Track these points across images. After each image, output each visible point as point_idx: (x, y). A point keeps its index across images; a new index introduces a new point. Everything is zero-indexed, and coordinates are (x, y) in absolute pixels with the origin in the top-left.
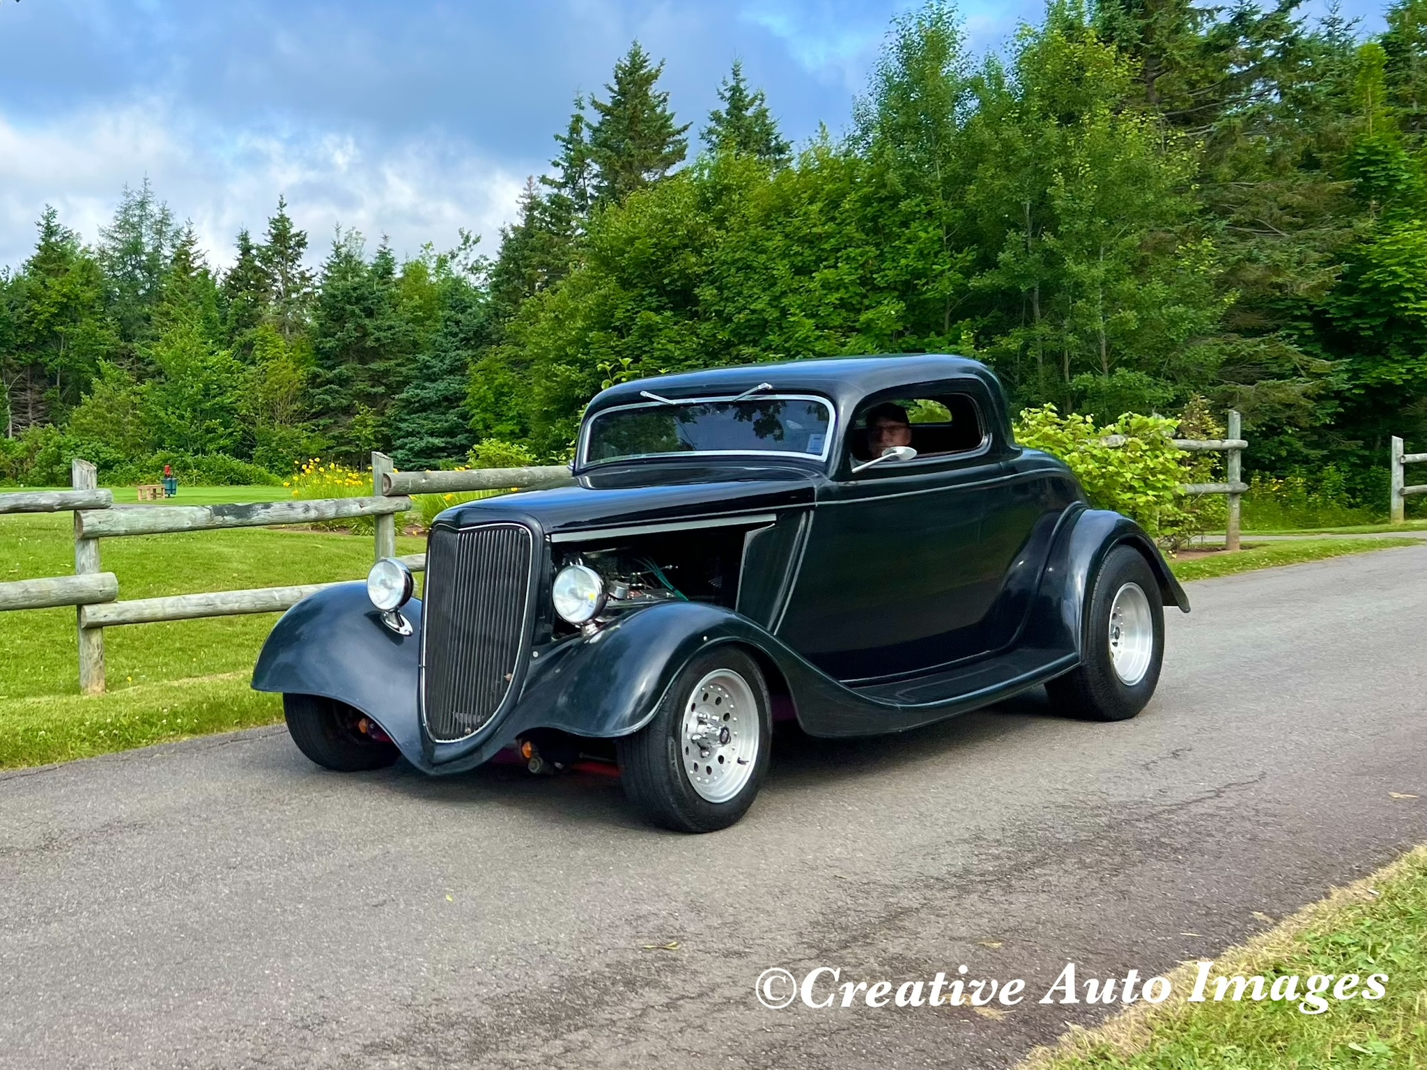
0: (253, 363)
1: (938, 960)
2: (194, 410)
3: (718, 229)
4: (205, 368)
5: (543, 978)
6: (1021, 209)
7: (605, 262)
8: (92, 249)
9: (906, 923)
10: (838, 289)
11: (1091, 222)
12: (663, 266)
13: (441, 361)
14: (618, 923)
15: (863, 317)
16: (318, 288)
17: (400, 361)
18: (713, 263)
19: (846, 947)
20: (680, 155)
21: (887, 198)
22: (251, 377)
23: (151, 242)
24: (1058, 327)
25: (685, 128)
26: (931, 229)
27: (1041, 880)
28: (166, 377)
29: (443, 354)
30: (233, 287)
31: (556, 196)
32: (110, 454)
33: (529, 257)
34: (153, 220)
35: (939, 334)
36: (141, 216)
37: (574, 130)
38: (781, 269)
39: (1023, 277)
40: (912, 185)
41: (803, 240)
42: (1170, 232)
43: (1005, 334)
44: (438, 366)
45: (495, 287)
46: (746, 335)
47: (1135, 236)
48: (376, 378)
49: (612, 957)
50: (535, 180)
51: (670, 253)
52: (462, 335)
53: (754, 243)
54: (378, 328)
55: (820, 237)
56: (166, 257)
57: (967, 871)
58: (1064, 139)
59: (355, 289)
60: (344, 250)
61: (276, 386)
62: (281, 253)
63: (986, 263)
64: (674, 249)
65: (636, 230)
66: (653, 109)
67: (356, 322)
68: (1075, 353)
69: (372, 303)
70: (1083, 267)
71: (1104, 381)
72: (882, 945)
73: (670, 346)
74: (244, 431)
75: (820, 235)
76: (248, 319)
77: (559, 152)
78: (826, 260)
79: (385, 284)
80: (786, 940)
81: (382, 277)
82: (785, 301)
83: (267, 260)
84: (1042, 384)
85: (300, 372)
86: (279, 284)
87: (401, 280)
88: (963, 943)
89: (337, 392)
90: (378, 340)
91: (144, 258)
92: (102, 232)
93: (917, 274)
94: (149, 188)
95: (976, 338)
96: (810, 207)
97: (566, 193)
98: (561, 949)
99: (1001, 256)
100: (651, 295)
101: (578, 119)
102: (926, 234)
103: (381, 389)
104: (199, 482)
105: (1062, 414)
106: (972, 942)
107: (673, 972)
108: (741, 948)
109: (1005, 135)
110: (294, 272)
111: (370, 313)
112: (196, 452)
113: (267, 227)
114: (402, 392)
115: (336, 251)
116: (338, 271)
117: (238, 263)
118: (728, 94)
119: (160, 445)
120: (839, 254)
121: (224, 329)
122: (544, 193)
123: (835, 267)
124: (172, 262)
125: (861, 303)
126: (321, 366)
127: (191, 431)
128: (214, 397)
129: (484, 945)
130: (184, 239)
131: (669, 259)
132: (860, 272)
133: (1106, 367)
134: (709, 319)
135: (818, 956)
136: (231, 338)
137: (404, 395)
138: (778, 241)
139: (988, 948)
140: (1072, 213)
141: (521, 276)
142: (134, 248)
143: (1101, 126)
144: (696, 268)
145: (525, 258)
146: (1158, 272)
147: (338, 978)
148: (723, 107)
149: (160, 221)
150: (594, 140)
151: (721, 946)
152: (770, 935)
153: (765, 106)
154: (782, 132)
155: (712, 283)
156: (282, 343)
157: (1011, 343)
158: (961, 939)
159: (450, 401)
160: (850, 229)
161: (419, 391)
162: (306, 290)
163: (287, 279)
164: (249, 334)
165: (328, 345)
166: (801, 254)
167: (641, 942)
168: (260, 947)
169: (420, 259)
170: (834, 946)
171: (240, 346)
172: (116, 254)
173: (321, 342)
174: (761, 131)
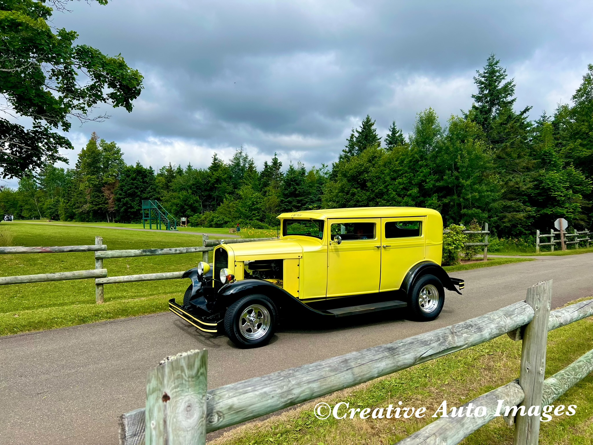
0: (266, 197)
2: (250, 209)
4: (253, 197)
8: (227, 164)
15: (409, 193)
16: (285, 177)
22: (265, 200)
23: (243, 163)
25: (381, 138)
26: (427, 169)
28: (242, 200)
30: (263, 176)
35: (429, 197)
36: (240, 156)
37: (352, 138)
39: (450, 183)
40: (422, 158)
41: (394, 171)
43: (445, 198)
47: (478, 173)
54: (300, 188)
55: (398, 170)
58: (461, 147)
59: (294, 178)
61: (272, 203)
66: (372, 133)
67: (294, 187)
68: (463, 203)
69: (298, 182)
70: (464, 181)
71: (470, 211)
74: (263, 215)
76: (266, 185)
77: (347, 143)
78: (400, 177)
81: (302, 175)
83: (271, 169)
85: (278, 199)
86: (274, 176)
87: (307, 176)
89: (288, 205)
90: (299, 191)
93: (423, 181)
94: (242, 149)
97: (349, 154)
99: (444, 177)
100: (355, 184)
104: (250, 227)
110: (278, 172)
112: (250, 220)
113: (272, 161)
115: (290, 168)
116: (290, 173)
117: (264, 169)
118: (391, 130)
119: (240, 217)
120: (403, 175)
121: (259, 187)
124: (248, 169)
125: (409, 188)
126: (284, 198)
127: (249, 214)
128: (255, 205)
130: (251, 163)
132: (409, 180)
133: (471, 208)
134: (369, 191)
136: (261, 190)
144: (367, 178)
146: (484, 183)
148: (390, 133)
149: (245, 158)
150: (357, 141)
153: (401, 133)
162: (282, 177)
163: (277, 175)
164: (266, 189)
166: (393, 175)
169: (312, 171)
172: (234, 166)
173: (284, 191)
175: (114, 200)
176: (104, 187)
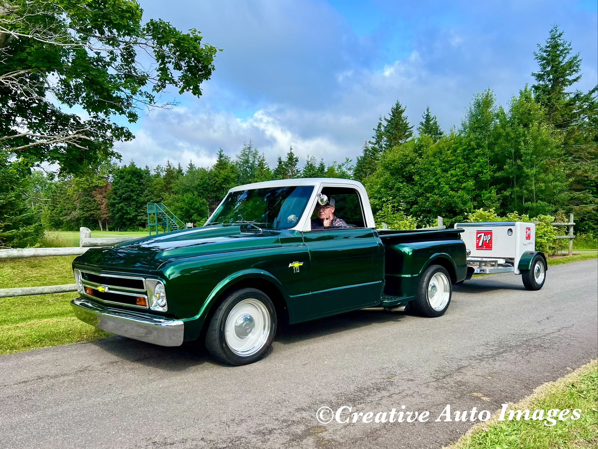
1: (472, 382)
3: (420, 158)
5: (352, 387)
6: (511, 152)
7: (386, 168)
8: (234, 161)
9: (464, 371)
10: (456, 176)
11: (531, 157)
12: (404, 169)
14: (377, 370)
15: (463, 185)
16: (301, 174)
18: (418, 169)
19: (444, 378)
20: (410, 135)
21: (471, 149)
23: (252, 160)
24: (521, 188)
25: (412, 127)
26: (483, 159)
27: (505, 357)
30: (276, 174)
31: (373, 147)
33: (365, 166)
34: (252, 153)
35: (486, 190)
36: (249, 152)
37: (379, 127)
38: (439, 170)
39: (511, 173)
40: (479, 146)
41: (445, 162)
42: (555, 160)
43: (505, 190)
45: (355, 174)
46: (428, 190)
47: (545, 161)
49: (374, 381)
50: (367, 142)
51: (406, 165)
53: (430, 162)
55: (450, 161)
56: (256, 164)
57: (483, 354)
58: (524, 132)
60: (310, 163)
62: (291, 164)
63: (500, 169)
64: (407, 164)
65: (395, 159)
66: (403, 121)
68: (526, 196)
70: (529, 170)
71: (534, 204)
72: (455, 378)
73: (405, 193)
77: (374, 133)
78: (452, 167)
80: (426, 376)
81: (321, 171)
82: (440, 180)
83: (286, 166)
84: (516, 205)
86: (290, 173)
87: (327, 172)
88: (479, 377)
91: (250, 164)
92: (237, 156)
93: (480, 172)
94: (252, 143)
95: (497, 192)
96: (447, 152)
97: (376, 146)
98: (358, 378)
99: (505, 167)
100: (400, 178)
101: (380, 124)
102: (482, 160)
105: (520, 215)
106: (482, 377)
107: (392, 386)
108: (413, 378)
109: (507, 131)
110: (294, 169)
113: (287, 156)
115: (307, 163)
116: (308, 169)
117: (278, 166)
118: (425, 117)
120: (456, 166)
122: (370, 146)
123: (455, 170)
124: (258, 166)
125: (463, 181)
129: (335, 377)
130: (262, 159)
131: (405, 167)
132: (463, 171)
133: (535, 200)
134: (417, 186)
135: (436, 381)
138: (438, 162)
139: (487, 378)
140: (527, 154)
141: (363, 171)
142: (247, 162)
143: (536, 128)
144: (413, 170)
145: (364, 166)
146: (551, 172)
147: (290, 387)
148: (424, 121)
149: (255, 153)
150: (385, 130)
151: (407, 378)
152: (422, 374)
153: (436, 120)
154: (442, 128)
155: (418, 174)
157: (507, 193)
158: (479, 376)
160: (460, 158)
162: (298, 175)
163: (293, 172)
166: (445, 166)
167: (383, 376)
168: (267, 378)
169: (332, 166)
170: (441, 378)
172: (241, 163)
174: (435, 128)
175: (107, 206)
176: (95, 190)
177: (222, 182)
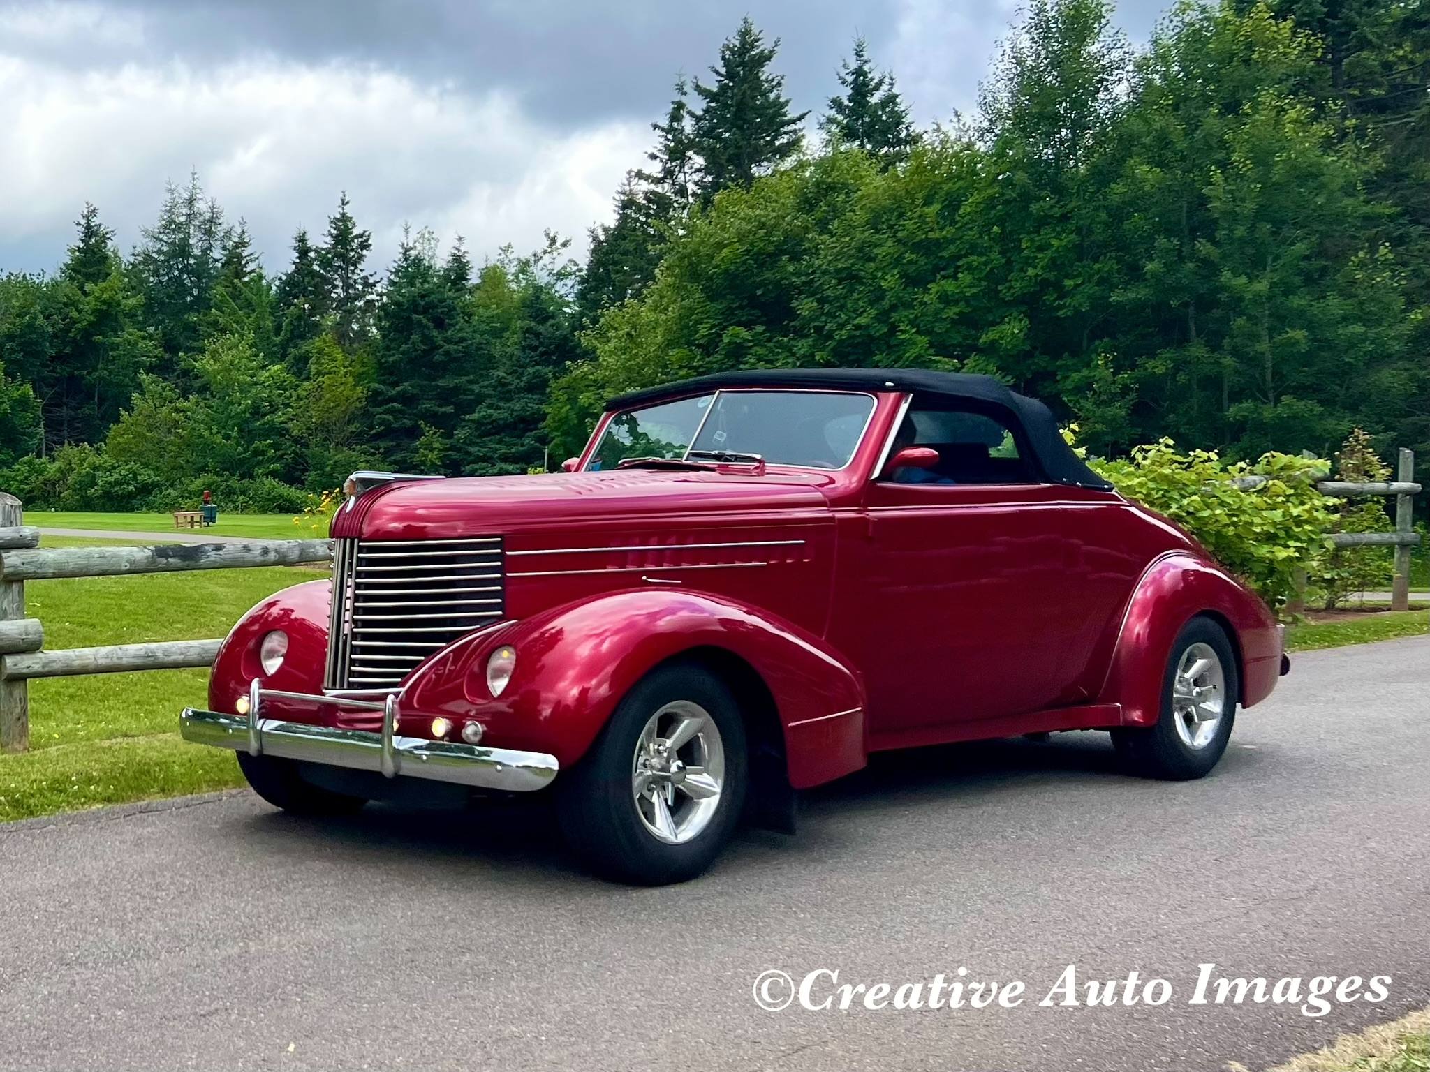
0: (308, 379)
2: (242, 430)
3: (820, 234)
4: (256, 383)
10: (956, 303)
11: (1254, 228)
12: (757, 274)
13: (518, 378)
15: (988, 336)
16: (381, 295)
17: (472, 377)
18: (813, 273)
21: (1015, 200)
22: (305, 393)
23: (200, 244)
24: (1215, 348)
25: (803, 116)
26: (1064, 235)
28: (212, 394)
29: (520, 370)
31: (653, 192)
32: (146, 476)
33: (620, 262)
34: (201, 219)
35: (1072, 356)
36: (189, 216)
37: (675, 117)
38: (890, 281)
39: (1175, 290)
44: (514, 382)
45: (583, 295)
47: (1306, 244)
48: (445, 396)
50: (630, 175)
51: (767, 259)
52: (541, 349)
53: (860, 250)
54: (448, 341)
56: (217, 261)
58: (1224, 131)
59: (423, 296)
60: (412, 254)
61: (332, 405)
62: (343, 257)
63: (1131, 273)
65: (727, 235)
66: (765, 95)
67: (423, 334)
68: (1235, 379)
69: (442, 312)
70: (1243, 280)
71: (1268, 411)
74: (296, 454)
75: (938, 239)
76: (304, 329)
77: (656, 143)
79: (457, 291)
82: (895, 317)
84: (1194, 413)
85: (359, 389)
86: (339, 290)
87: (477, 287)
89: (400, 411)
90: (447, 353)
91: (192, 261)
92: (147, 234)
93: (1050, 287)
95: (1115, 361)
96: (926, 210)
97: (665, 189)
99: (1148, 266)
100: (741, 307)
101: (680, 106)
102: (1058, 240)
103: (449, 409)
104: (244, 509)
105: (1182, 450)
109: (1157, 126)
110: (356, 277)
111: (440, 324)
112: (242, 477)
114: (474, 412)
115: (405, 254)
116: (404, 277)
117: (294, 267)
118: (850, 78)
119: (203, 468)
120: (960, 263)
121: (277, 340)
122: (641, 189)
123: (956, 279)
124: (223, 265)
126: (383, 383)
127: (238, 452)
128: (265, 415)
130: (237, 240)
131: (763, 267)
133: (1270, 395)
134: (807, 336)
136: (285, 351)
137: (475, 416)
138: (889, 247)
140: (1232, 217)
141: (611, 283)
142: (182, 250)
144: (794, 278)
145: (616, 263)
148: (845, 93)
149: (211, 221)
150: (697, 129)
154: (914, 121)
155: (812, 295)
156: (340, 356)
157: (1158, 366)
159: (528, 422)
160: (973, 235)
161: (492, 411)
162: (368, 297)
163: (348, 285)
164: (305, 347)
165: (391, 359)
166: (916, 263)
169: (499, 264)
171: (294, 358)
173: (383, 356)
174: (889, 120)
177: (91, 324)
